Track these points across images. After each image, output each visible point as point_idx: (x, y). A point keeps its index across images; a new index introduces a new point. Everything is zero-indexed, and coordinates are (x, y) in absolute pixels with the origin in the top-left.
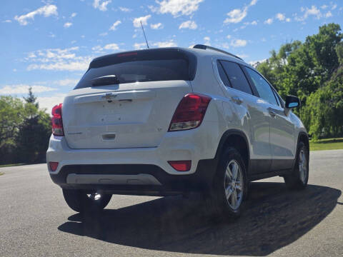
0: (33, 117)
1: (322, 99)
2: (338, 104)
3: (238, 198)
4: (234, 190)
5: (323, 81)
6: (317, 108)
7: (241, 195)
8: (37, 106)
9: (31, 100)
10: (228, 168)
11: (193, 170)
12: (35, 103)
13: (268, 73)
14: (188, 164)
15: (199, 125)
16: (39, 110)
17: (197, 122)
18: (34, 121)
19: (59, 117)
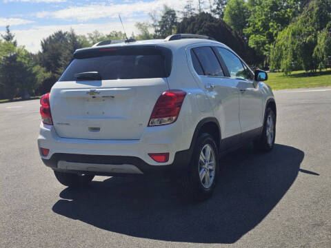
0: (12, 55)
1: (293, 35)
2: (308, 39)
3: (211, 177)
4: (207, 171)
5: (294, 15)
6: (288, 43)
7: (213, 174)
8: (15, 44)
9: (9, 38)
10: (202, 153)
11: (171, 161)
12: (13, 41)
13: (241, 6)
14: (166, 156)
15: (176, 120)
16: (17, 49)
17: (174, 118)
18: (13, 59)
19: (48, 107)
